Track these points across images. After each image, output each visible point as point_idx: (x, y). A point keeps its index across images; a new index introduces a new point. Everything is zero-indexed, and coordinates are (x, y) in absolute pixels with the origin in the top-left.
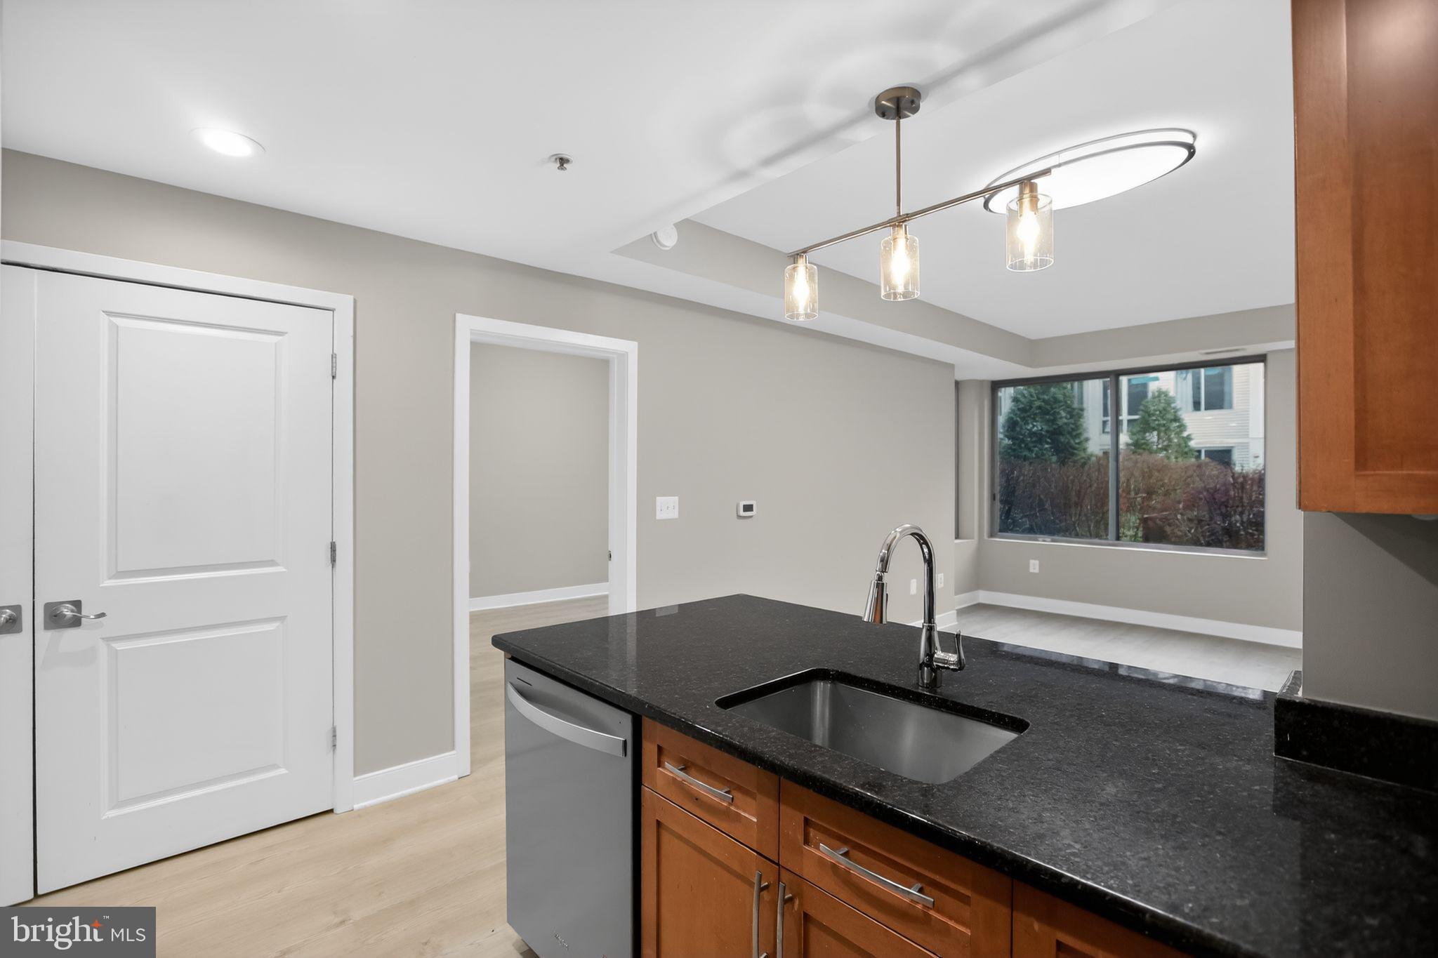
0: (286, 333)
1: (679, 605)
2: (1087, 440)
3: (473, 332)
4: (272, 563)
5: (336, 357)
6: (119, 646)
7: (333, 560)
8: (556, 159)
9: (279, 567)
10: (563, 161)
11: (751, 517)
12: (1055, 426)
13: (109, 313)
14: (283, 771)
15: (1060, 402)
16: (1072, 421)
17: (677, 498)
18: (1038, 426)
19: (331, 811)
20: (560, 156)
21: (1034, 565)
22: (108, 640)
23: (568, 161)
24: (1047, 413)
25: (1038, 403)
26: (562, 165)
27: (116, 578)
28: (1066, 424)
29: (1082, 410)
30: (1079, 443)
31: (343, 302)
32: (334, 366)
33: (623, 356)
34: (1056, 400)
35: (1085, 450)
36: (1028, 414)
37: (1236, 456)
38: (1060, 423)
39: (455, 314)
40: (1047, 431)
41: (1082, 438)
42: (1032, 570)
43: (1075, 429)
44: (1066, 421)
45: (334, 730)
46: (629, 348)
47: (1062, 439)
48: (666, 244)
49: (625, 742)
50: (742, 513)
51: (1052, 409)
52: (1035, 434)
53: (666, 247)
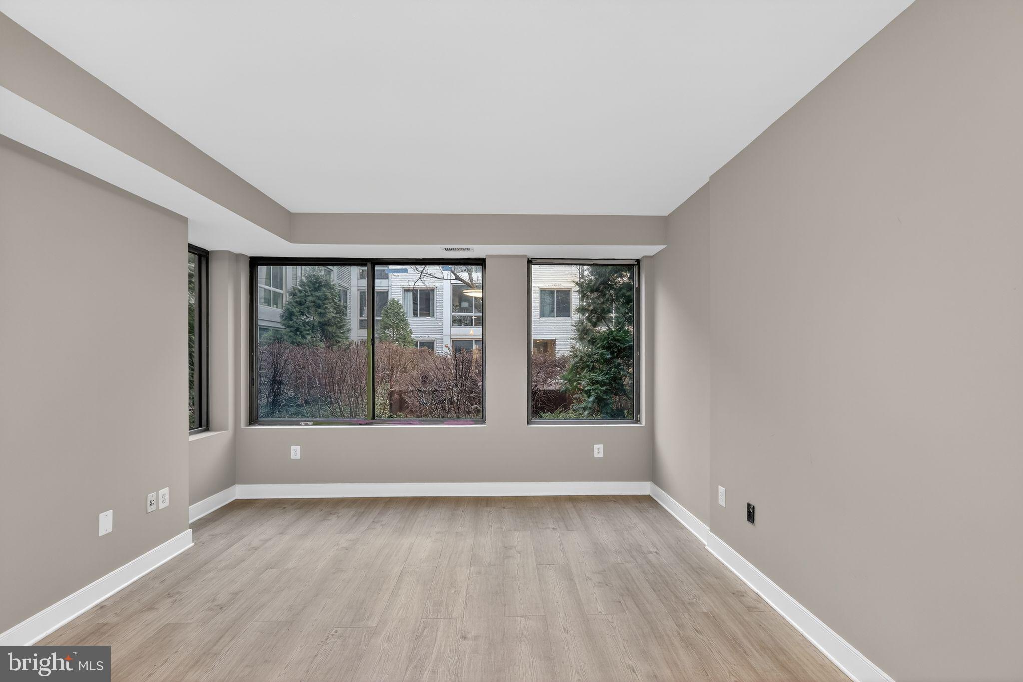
2: (349, 330)
12: (326, 319)
15: (328, 299)
16: (338, 316)
18: (311, 318)
21: (295, 450)
24: (319, 307)
25: (310, 298)
28: (333, 317)
29: (345, 307)
30: (342, 333)
34: (326, 299)
35: (347, 338)
36: (303, 307)
37: (436, 346)
38: (329, 316)
40: (319, 322)
41: (345, 329)
42: (293, 457)
43: (340, 324)
44: (333, 315)
47: (330, 329)
51: (324, 304)
52: (308, 323)
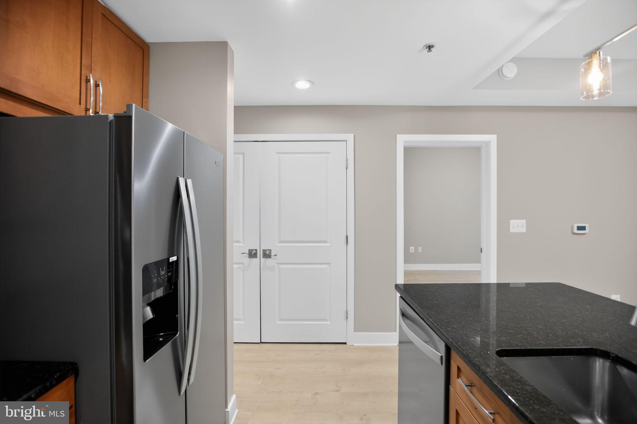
0: (330, 152)
1: (526, 283)
3: (405, 142)
4: (325, 242)
5: (347, 160)
6: (281, 266)
7: (347, 242)
8: (427, 47)
9: (328, 244)
10: (430, 47)
11: (585, 234)
13: (278, 153)
14: (329, 323)
17: (525, 221)
19: (345, 343)
20: (428, 45)
22: (278, 264)
23: (433, 46)
26: (429, 49)
27: (280, 243)
31: (350, 137)
32: (347, 164)
33: (487, 144)
39: (396, 135)
45: (347, 311)
46: (492, 138)
48: (509, 76)
49: (442, 357)
50: (576, 231)
53: (509, 78)
